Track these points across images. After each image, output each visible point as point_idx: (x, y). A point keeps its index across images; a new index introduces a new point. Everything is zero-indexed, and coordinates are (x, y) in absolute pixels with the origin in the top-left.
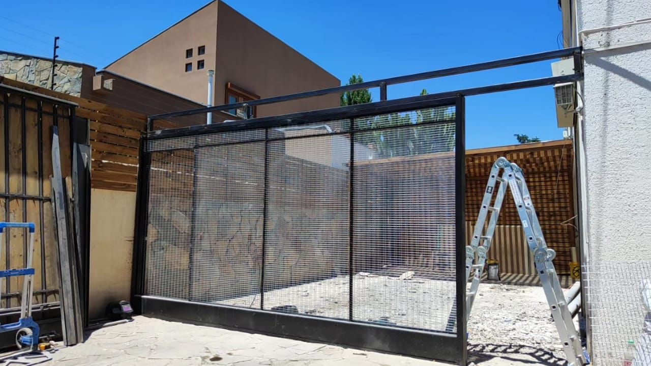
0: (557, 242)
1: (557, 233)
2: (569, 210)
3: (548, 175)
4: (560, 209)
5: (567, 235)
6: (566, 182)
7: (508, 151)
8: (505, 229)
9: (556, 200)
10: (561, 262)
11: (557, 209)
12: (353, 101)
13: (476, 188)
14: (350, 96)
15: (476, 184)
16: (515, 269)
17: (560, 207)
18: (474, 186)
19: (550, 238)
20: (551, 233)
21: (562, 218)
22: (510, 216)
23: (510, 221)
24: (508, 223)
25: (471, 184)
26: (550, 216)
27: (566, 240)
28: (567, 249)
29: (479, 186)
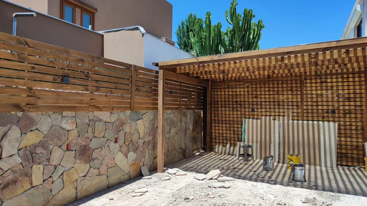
0: (351, 137)
1: (351, 130)
2: (364, 109)
3: (345, 76)
4: (355, 107)
5: (361, 131)
6: (362, 82)
7: (327, 48)
8: (303, 124)
9: (352, 100)
10: (354, 155)
11: (353, 107)
12: (189, 29)
13: (278, 87)
14: (188, 26)
15: (278, 84)
16: (312, 161)
17: (355, 106)
18: (276, 85)
19: (345, 133)
20: (345, 129)
21: (357, 116)
22: (308, 113)
23: (308, 117)
24: (305, 118)
25: (273, 84)
26: (345, 114)
27: (360, 136)
28: (360, 144)
29: (280, 85)
